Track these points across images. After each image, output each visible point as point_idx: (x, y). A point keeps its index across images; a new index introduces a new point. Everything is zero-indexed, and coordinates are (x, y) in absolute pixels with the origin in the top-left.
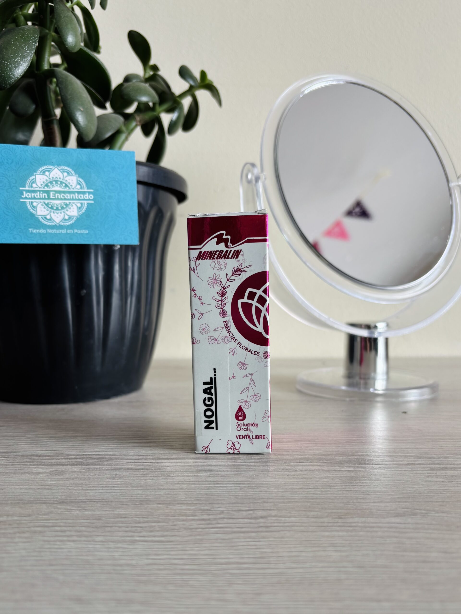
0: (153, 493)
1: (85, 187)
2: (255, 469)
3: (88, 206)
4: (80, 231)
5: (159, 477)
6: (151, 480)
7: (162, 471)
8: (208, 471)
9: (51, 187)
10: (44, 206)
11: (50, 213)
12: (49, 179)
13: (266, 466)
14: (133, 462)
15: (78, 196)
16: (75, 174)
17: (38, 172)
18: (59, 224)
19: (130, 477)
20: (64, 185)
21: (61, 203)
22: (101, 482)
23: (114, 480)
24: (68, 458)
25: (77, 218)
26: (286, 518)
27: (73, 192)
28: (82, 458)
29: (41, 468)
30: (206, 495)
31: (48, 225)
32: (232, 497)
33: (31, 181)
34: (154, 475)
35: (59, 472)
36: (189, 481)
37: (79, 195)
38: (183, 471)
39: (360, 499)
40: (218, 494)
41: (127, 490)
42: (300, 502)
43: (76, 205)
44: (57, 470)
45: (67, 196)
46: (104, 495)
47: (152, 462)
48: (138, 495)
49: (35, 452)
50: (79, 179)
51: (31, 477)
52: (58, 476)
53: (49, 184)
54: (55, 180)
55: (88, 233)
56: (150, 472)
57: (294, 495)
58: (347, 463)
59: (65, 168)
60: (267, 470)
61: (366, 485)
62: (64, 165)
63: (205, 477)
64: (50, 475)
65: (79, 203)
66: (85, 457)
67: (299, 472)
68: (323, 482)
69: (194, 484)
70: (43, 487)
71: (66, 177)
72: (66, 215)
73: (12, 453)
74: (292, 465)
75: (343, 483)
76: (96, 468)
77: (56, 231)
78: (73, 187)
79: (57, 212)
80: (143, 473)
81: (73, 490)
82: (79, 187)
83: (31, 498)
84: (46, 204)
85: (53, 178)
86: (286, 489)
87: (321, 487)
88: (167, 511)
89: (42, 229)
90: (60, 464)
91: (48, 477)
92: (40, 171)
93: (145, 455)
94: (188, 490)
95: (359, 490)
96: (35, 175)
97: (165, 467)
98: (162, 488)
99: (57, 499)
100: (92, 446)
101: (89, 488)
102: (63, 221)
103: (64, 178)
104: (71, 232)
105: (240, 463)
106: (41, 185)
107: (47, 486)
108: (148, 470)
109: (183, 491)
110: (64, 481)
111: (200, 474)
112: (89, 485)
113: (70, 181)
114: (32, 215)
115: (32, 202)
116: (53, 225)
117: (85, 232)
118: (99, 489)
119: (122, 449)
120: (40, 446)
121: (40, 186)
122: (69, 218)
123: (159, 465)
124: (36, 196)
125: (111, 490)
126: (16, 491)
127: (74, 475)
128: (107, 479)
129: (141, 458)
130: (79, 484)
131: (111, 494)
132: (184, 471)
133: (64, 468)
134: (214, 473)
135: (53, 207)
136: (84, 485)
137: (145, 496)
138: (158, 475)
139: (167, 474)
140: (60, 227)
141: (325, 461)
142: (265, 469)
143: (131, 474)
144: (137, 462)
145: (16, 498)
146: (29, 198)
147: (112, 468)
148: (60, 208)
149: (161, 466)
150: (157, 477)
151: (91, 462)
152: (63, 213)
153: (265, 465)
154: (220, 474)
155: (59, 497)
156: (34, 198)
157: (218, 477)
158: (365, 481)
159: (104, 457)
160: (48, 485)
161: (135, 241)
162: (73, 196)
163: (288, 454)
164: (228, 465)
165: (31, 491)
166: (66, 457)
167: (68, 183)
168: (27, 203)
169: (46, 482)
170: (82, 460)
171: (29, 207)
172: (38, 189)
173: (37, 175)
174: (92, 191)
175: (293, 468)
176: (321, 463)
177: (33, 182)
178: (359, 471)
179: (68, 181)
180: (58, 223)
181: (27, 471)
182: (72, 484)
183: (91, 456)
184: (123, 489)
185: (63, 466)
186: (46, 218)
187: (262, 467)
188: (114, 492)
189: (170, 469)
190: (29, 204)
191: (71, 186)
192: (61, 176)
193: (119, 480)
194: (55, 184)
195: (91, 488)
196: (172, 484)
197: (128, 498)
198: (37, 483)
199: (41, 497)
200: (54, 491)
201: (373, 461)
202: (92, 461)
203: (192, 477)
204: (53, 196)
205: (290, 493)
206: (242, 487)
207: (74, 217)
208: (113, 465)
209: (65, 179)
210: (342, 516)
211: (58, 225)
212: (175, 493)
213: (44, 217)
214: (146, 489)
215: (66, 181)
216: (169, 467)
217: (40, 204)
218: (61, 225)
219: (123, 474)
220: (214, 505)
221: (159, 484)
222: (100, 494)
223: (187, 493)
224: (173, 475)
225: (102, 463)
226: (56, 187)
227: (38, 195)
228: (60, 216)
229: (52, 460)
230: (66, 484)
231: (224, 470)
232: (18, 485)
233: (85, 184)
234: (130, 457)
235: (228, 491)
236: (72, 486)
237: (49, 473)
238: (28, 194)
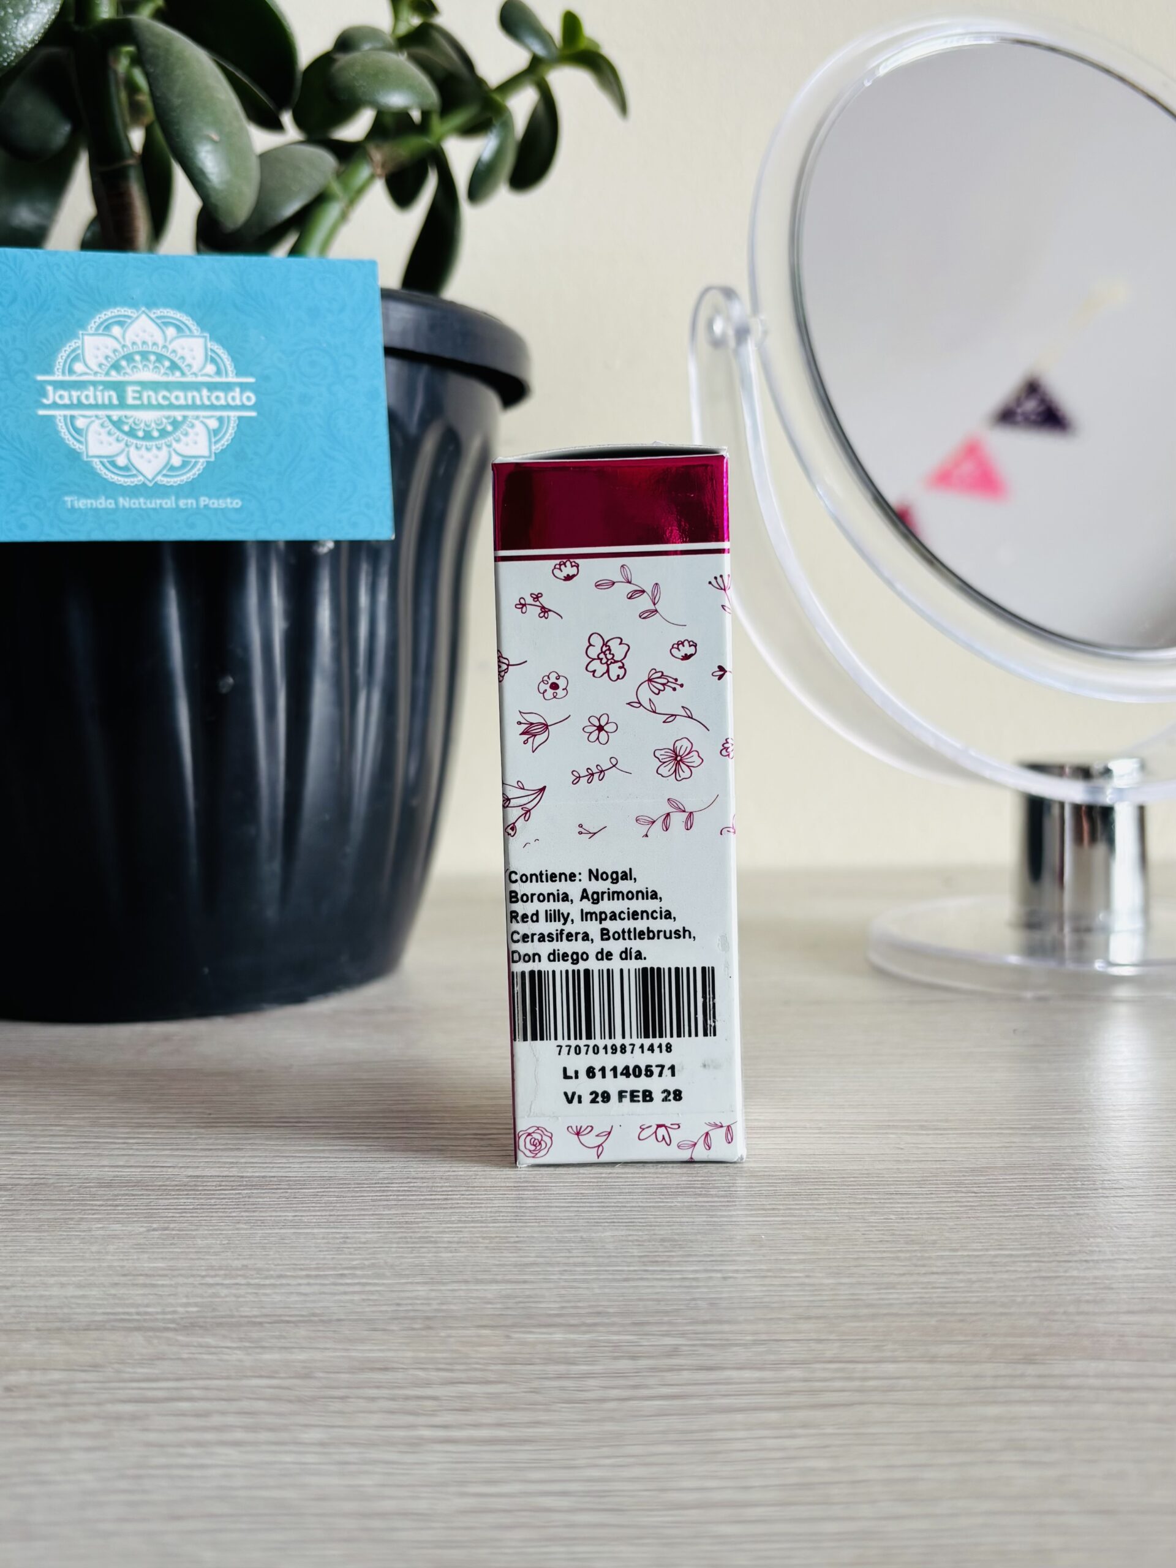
0: (462, 1294)
1: (230, 367)
2: (764, 1217)
3: (238, 425)
4: (216, 501)
5: (474, 1243)
7: (485, 1227)
8: (622, 1222)
9: (129, 370)
10: (108, 427)
11: (127, 449)
12: (124, 346)
13: (797, 1207)
14: (392, 1197)
15: (209, 398)
16: (199, 330)
17: (89, 327)
18: (153, 482)
20: (167, 364)
21: (158, 420)
22: (303, 1262)
23: (340, 1254)
24: (196, 1188)
25: (208, 462)
26: (869, 1366)
27: (196, 386)
28: (239, 1190)
29: (118, 1222)
30: (621, 1298)
31: (121, 485)
32: (699, 1302)
33: (68, 356)
34: (461, 1238)
35: (174, 1232)
36: (568, 1257)
37: (212, 393)
38: (545, 1226)
39: (1088, 1302)
40: (657, 1293)
41: (383, 1284)
42: (908, 1315)
43: (203, 422)
44: (166, 1225)
45: (177, 398)
46: (314, 1302)
47: (452, 1199)
48: (419, 1302)
49: (95, 1173)
50: (211, 344)
51: (89, 1249)
52: (171, 1244)
53: (124, 363)
54: (141, 349)
55: (242, 508)
56: (447, 1230)
57: (886, 1293)
58: (1041, 1191)
59: (169, 314)
60: (799, 1219)
61: (1103, 1261)
62: (166, 305)
63: (614, 1242)
64: (147, 1242)
65: (211, 417)
66: (246, 1185)
67: (898, 1222)
68: (970, 1253)
69: (583, 1264)
71: (173, 339)
72: (173, 454)
73: (25, 1176)
74: (874, 1203)
75: (1033, 1255)
76: (284, 1218)
77: (145, 503)
78: (195, 369)
79: (146, 446)
80: (427, 1232)
81: (218, 1287)
82: (211, 369)
83: (94, 1314)
84: (114, 423)
85: (133, 344)
86: (864, 1276)
87: (967, 1269)
88: (506, 1348)
89: (103, 498)
90: (175, 1209)
91: (140, 1248)
92: (97, 324)
93: (428, 1175)
94: (567, 1284)
95: (1082, 1274)
96: (81, 336)
97: (491, 1212)
98: (486, 1277)
99: (175, 1316)
100: (266, 1150)
102: (164, 472)
103: (167, 344)
104: (189, 506)
105: (716, 1199)
106: (100, 365)
107: (141, 1275)
108: (441, 1222)
109: (551, 1285)
111: (598, 1235)
112: (267, 1273)
113: (186, 353)
114: (74, 456)
115: (72, 417)
116: (136, 485)
117: (231, 503)
119: (355, 1159)
120: (106, 1153)
121: (96, 368)
122: (183, 461)
123: (472, 1206)
124: (83, 400)
125: (332, 1287)
126: (47, 1293)
127: (218, 1242)
128: (320, 1251)
129: (415, 1185)
130: (237, 1269)
131: (337, 1298)
132: (550, 1226)
133: (186, 1219)
134: (640, 1230)
135: (135, 430)
137: (439, 1304)
138: (471, 1237)
139: (498, 1235)
140: (157, 490)
141: (973, 1187)
142: (795, 1216)
143: (391, 1235)
144: (405, 1200)
145: (52, 1314)
146: (65, 407)
147: (332, 1219)
148: (156, 434)
149: (478, 1210)
150: (470, 1245)
151: (265, 1200)
152: (165, 448)
153: (793, 1205)
154: (656, 1232)
155: (180, 1309)
156: (80, 405)
157: (653, 1243)
158: (1097, 1246)
159: (304, 1185)
160: (143, 1273)
161: (381, 529)
162: (193, 397)
163: (861, 1167)
164: (682, 1204)
165: (93, 1293)
166: (190, 1186)
167: (180, 358)
168: (58, 420)
169: (137, 1265)
170: (239, 1194)
171: (63, 431)
172: (92, 378)
173: (86, 337)
174: (252, 380)
175: (877, 1210)
176: (963, 1195)
177: (77, 357)
178: (1079, 1217)
179: (180, 352)
180: (150, 477)
181: (77, 1231)
182: (215, 1270)
183: (263, 1184)
184: (370, 1281)
185: (184, 1215)
186: (113, 464)
187: (784, 1209)
188: (345, 1293)
189: (505, 1218)
190: (63, 424)
191: (188, 368)
192: (158, 338)
193: (355, 1254)
194: (141, 361)
195: (272, 1281)
196: (516, 1265)
197: (387, 1312)
198: (109, 1267)
199: (126, 1310)
200: (163, 1292)
201: (1116, 1186)
202: (270, 1197)
203: (574, 1242)
204: (134, 398)
205: (876, 1287)
206: (728, 1271)
207: (198, 460)
208: (332, 1210)
209: (171, 347)
210: (1036, 1355)
211: (150, 485)
212: (527, 1293)
213: (110, 459)
214: (438, 1283)
215: (174, 351)
216: (501, 1212)
217: (97, 422)
218: (160, 483)
219: (368, 1236)
220: (647, 1328)
221: (478, 1265)
222: (302, 1298)
223: (563, 1292)
224: (517, 1237)
225: (298, 1204)
226: (143, 369)
227: (89, 395)
228: (157, 457)
229: (149, 1195)
230: (198, 1270)
231: (668, 1219)
232: (53, 1276)
233: (230, 359)
234: (382, 1183)
235: (687, 1283)
236: (215, 1276)
237: (141, 1236)
238: (62, 392)
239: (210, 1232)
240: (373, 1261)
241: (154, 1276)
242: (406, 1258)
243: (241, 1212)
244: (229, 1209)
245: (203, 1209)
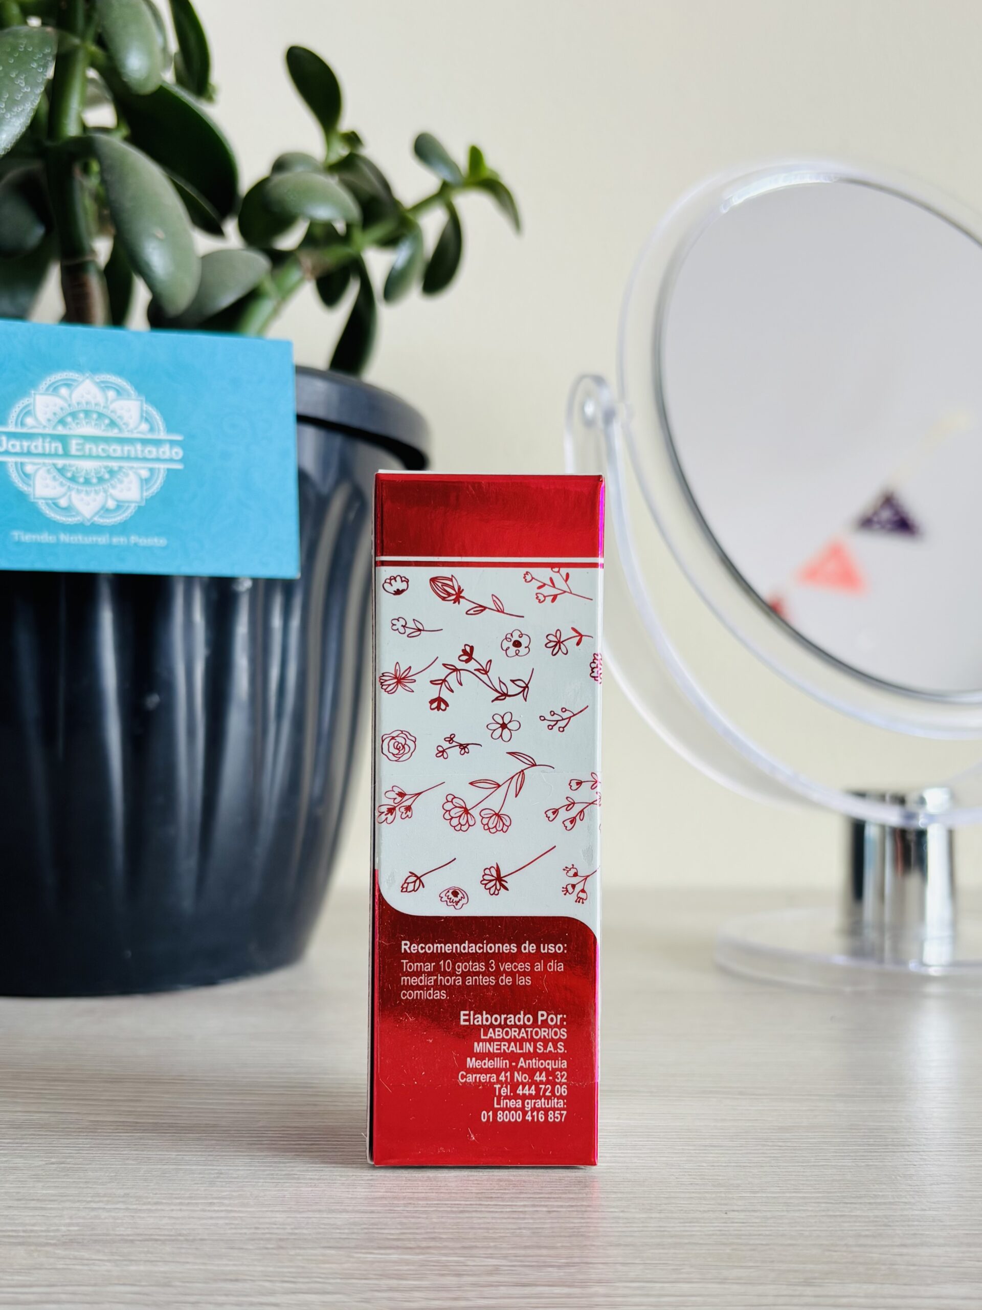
0: (315, 1220)
1: (162, 428)
3: (167, 476)
4: (145, 541)
6: (311, 1189)
9: (74, 425)
10: (52, 473)
11: (69, 493)
12: (69, 405)
14: (265, 1142)
15: (143, 451)
16: (137, 393)
17: (41, 387)
18: (90, 522)
19: (255, 1181)
20: (107, 421)
21: (97, 469)
22: (178, 1192)
23: (212, 1187)
27: (131, 441)
29: (21, 1157)
31: (62, 523)
33: (21, 411)
35: (68, 1166)
37: (145, 448)
40: (488, 1223)
41: (247, 1214)
43: (136, 473)
44: (63, 1160)
46: (182, 1224)
50: (146, 407)
52: (65, 1175)
53: (69, 419)
54: (85, 408)
55: (168, 546)
59: (110, 380)
62: (110, 371)
65: (144, 468)
70: (23, 1204)
71: (112, 401)
72: (109, 498)
76: (169, 1156)
77: (83, 540)
78: (132, 426)
79: (86, 490)
81: (101, 1211)
82: (144, 427)
84: (58, 470)
85: (78, 404)
89: (47, 533)
91: (37, 1178)
92: (47, 385)
96: (33, 395)
98: (338, 1207)
101: (144, 1207)
102: (101, 513)
103: (108, 405)
104: (122, 543)
106: (49, 420)
107: (33, 1200)
110: (80, 1187)
112: (145, 1200)
113: (124, 413)
114: (21, 496)
115: (22, 464)
116: (76, 524)
117: (158, 542)
118: (172, 1210)
121: (44, 422)
122: (117, 505)
124: (33, 448)
125: (203, 1215)
127: (107, 1174)
128: (196, 1184)
129: (288, 1132)
130: (120, 1197)
131: (204, 1221)
133: (82, 1155)
135: (77, 476)
136: (132, 1200)
137: (293, 1228)
140: (94, 529)
143: (258, 1174)
144: (275, 1144)
146: (16, 454)
147: (209, 1158)
148: (94, 481)
150: (327, 1184)
151: (152, 1140)
152: (102, 494)
155: (63, 1228)
156: (29, 454)
159: (189, 1129)
160: (35, 1198)
161: (288, 568)
167: (118, 417)
168: (10, 465)
169: (31, 1191)
170: (131, 1134)
171: (13, 475)
172: (40, 431)
173: (37, 397)
174: (179, 438)
175: (691, 1159)
177: (28, 412)
178: (867, 1167)
179: (119, 412)
180: (88, 517)
182: (99, 1196)
184: (236, 1209)
185: (81, 1152)
186: (56, 504)
188: (212, 1218)
190: (15, 469)
191: (125, 425)
192: (100, 398)
193: (226, 1187)
194: (85, 418)
195: (150, 1209)
197: (245, 1234)
204: (78, 450)
207: (130, 504)
209: (111, 408)
211: (88, 524)
213: (54, 501)
214: (295, 1211)
215: (114, 411)
217: (44, 469)
218: (95, 522)
226: (86, 425)
227: (37, 445)
228: (95, 500)
230: (84, 1196)
233: (162, 419)
236: (99, 1202)
237: (40, 1168)
238: (12, 442)
239: (101, 1166)
240: (240, 1193)
241: (45, 1200)
242: (270, 1190)
243: (131, 1150)
244: (121, 1148)
245: (98, 1147)
